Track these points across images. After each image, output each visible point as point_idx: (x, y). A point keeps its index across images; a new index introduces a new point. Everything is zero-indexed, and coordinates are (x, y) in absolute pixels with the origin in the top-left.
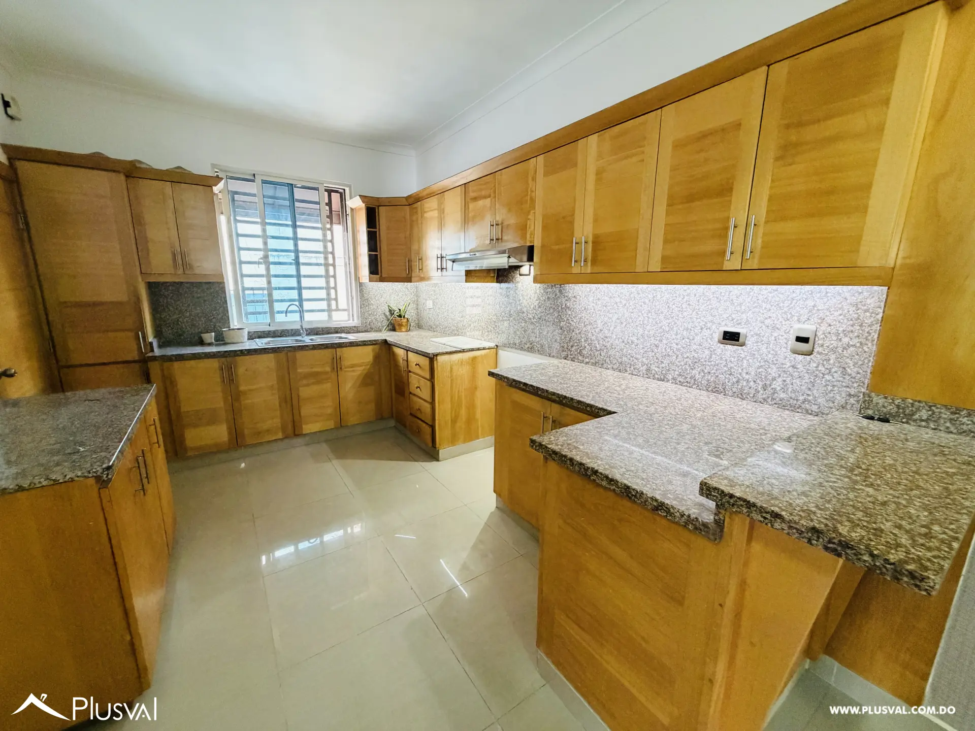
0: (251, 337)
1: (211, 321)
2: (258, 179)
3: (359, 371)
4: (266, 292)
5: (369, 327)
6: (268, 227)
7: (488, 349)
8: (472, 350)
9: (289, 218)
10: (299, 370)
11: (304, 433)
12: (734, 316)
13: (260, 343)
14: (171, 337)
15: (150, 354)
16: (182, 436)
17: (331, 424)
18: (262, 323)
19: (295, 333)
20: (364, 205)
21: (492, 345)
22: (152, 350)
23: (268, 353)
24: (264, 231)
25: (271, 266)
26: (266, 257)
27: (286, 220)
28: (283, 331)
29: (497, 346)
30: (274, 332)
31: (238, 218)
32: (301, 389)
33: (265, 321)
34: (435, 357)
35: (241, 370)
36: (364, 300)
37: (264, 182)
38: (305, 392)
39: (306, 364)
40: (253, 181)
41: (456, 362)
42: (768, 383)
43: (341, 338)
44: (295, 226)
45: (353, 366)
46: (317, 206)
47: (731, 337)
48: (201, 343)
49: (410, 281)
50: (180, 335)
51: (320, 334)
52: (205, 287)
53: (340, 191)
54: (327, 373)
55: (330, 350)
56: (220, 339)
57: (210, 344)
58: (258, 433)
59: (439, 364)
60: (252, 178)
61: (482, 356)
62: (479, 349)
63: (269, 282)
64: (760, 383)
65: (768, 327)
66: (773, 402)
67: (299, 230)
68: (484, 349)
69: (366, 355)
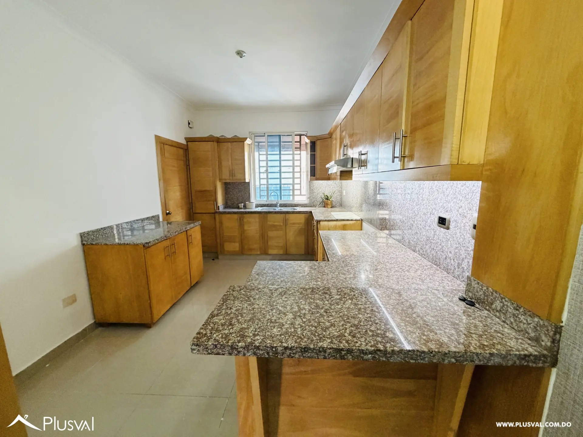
0: (257, 206)
1: (244, 198)
2: (266, 135)
3: (297, 227)
4: (266, 186)
5: (313, 204)
6: (269, 156)
7: (355, 220)
8: (344, 220)
9: (278, 151)
10: (269, 223)
11: (269, 253)
12: (445, 205)
13: (259, 209)
14: (230, 204)
15: (218, 211)
16: (223, 246)
17: (281, 252)
18: (264, 201)
19: (275, 205)
20: (309, 141)
21: (358, 218)
22: (219, 209)
23: (256, 214)
24: (267, 158)
25: (269, 174)
26: (267, 170)
27: (277, 151)
28: (271, 204)
29: (362, 220)
30: (268, 204)
31: (261, 153)
32: (269, 232)
33: (265, 199)
34: (319, 222)
35: (245, 220)
36: (311, 190)
37: (268, 136)
38: (271, 234)
39: (272, 220)
40: (264, 136)
41: (333, 226)
42: (460, 262)
43: (294, 209)
44: (280, 154)
45: (294, 224)
46: (291, 143)
47: (442, 221)
48: (238, 208)
49: (329, 180)
50: (233, 204)
51: (287, 207)
52: (243, 183)
53: (305, 134)
54: (281, 226)
55: (283, 214)
56: (245, 207)
57: (241, 208)
58: (251, 250)
59: (321, 226)
60: (264, 135)
61: (350, 224)
62: (348, 220)
63: (268, 182)
64: (456, 261)
65: (460, 214)
66: (463, 279)
67: (282, 156)
68: (352, 220)
69: (301, 219)
